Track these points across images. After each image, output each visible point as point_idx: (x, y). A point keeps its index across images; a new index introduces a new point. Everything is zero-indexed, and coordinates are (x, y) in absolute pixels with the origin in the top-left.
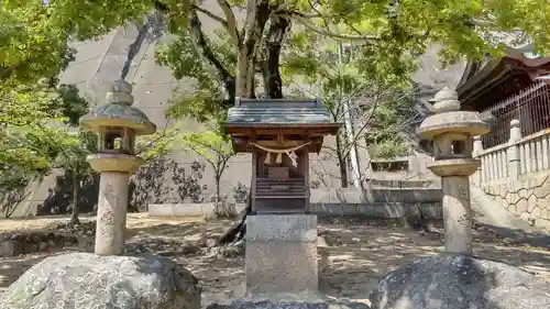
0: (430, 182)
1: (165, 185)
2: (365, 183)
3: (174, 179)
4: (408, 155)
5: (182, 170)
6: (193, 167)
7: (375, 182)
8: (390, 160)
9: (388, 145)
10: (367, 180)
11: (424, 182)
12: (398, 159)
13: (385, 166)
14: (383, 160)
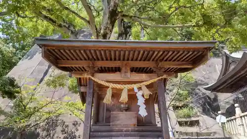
0: (215, 133)
1: (56, 135)
2: (175, 133)
3: (62, 131)
4: (198, 116)
5: (67, 126)
6: (74, 124)
7: (181, 133)
8: (188, 120)
9: (185, 110)
10: (177, 132)
11: (211, 133)
12: (193, 119)
13: (186, 123)
14: (185, 120)
